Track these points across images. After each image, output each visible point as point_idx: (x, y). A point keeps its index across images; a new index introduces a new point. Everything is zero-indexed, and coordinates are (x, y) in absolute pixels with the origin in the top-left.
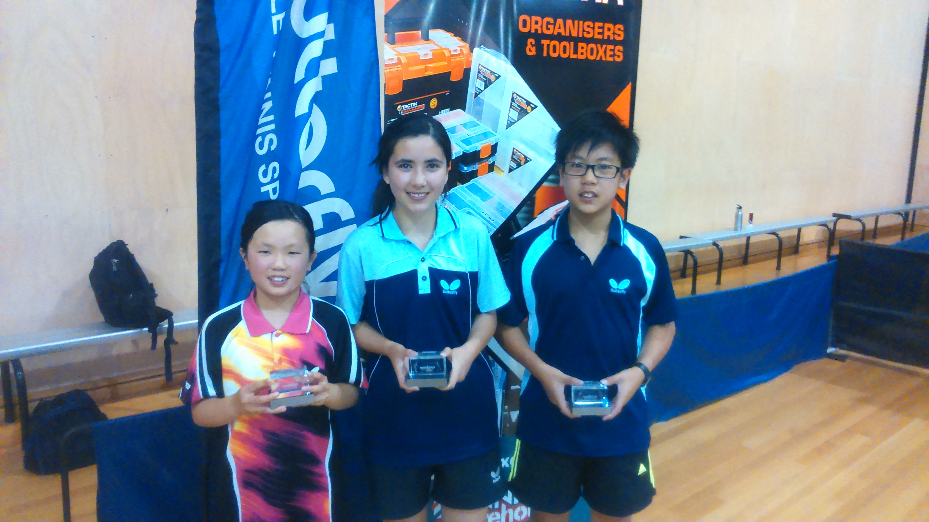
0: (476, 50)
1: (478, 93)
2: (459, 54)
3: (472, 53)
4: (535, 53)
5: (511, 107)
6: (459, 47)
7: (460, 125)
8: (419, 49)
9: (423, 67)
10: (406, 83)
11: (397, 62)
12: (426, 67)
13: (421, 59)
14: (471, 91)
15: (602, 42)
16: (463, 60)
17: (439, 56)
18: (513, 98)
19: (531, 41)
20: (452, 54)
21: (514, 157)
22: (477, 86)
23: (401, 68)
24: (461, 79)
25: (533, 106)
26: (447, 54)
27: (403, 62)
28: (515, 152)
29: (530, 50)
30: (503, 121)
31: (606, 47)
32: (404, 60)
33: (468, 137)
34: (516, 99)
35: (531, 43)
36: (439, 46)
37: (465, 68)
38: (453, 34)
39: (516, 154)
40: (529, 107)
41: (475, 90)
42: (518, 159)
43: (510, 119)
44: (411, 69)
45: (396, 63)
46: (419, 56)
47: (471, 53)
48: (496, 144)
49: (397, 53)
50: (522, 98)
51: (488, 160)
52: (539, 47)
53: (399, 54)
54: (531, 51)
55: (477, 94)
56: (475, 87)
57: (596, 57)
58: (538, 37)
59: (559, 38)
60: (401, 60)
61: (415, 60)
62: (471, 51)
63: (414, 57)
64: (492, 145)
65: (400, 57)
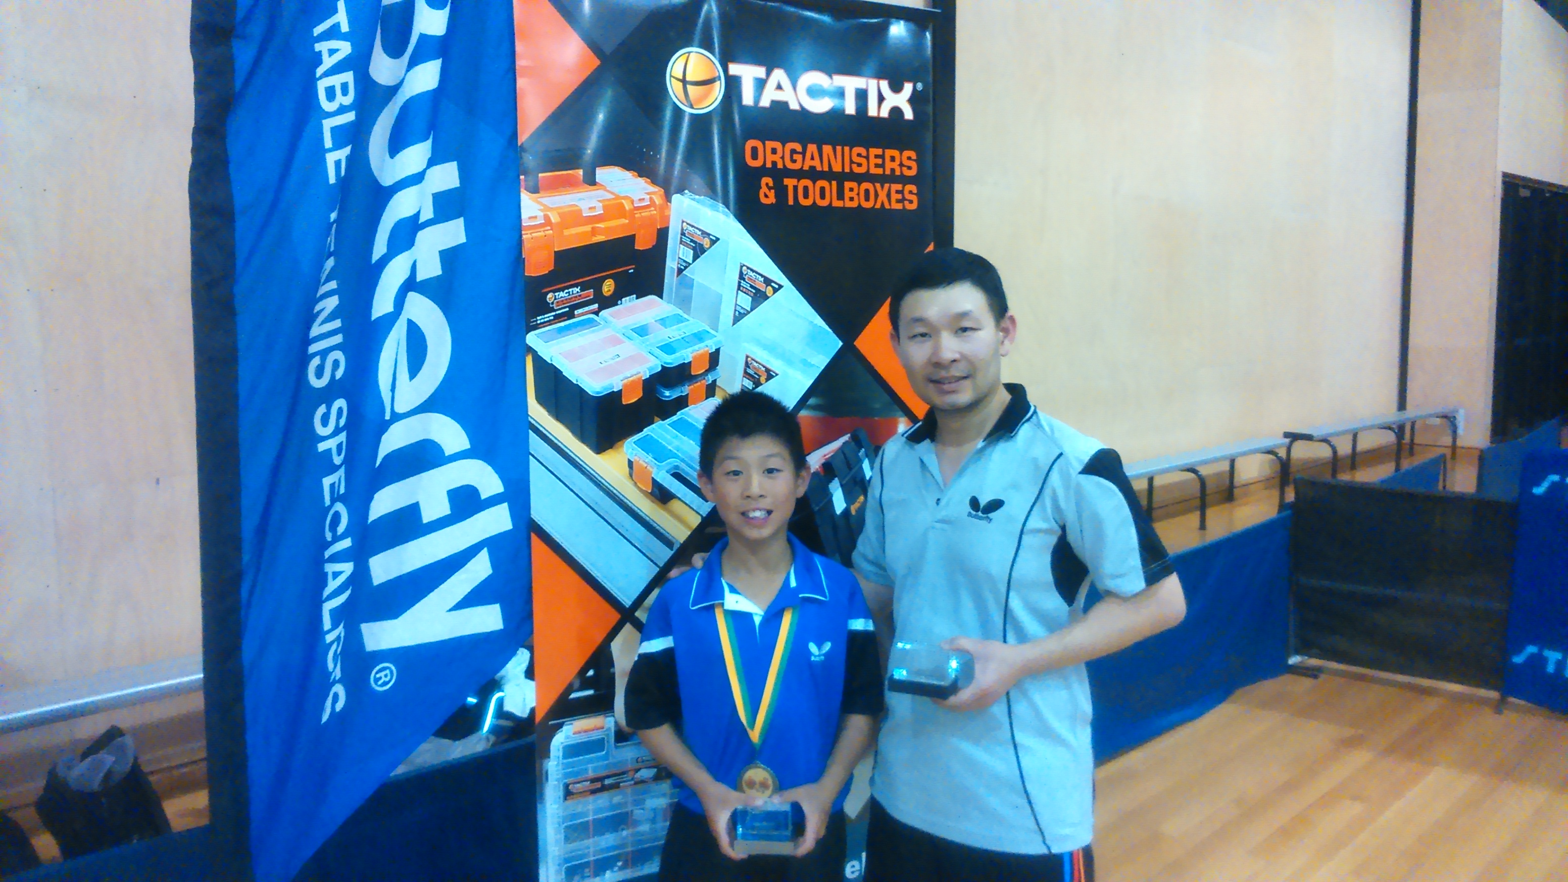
0: (676, 198)
1: (683, 267)
2: (647, 205)
3: (670, 202)
4: (774, 201)
5: (739, 289)
6: (648, 194)
7: (656, 321)
8: (580, 199)
9: (588, 228)
10: (560, 256)
11: (543, 221)
12: (593, 228)
13: (584, 215)
14: (671, 264)
15: (883, 179)
16: (654, 214)
17: (614, 209)
18: (741, 274)
19: (766, 180)
20: (635, 205)
21: (749, 371)
22: (681, 256)
23: (551, 232)
24: (653, 246)
25: (777, 286)
26: (628, 206)
27: (553, 221)
28: (750, 363)
29: (766, 196)
30: (727, 314)
31: (890, 187)
32: (554, 218)
33: (671, 340)
34: (747, 276)
35: (767, 184)
36: (612, 193)
37: (659, 227)
38: (636, 174)
39: (751, 366)
40: (769, 288)
41: (678, 263)
42: (755, 373)
43: (738, 308)
44: (566, 232)
45: (541, 224)
46: (580, 211)
47: (669, 204)
48: (718, 351)
49: (542, 208)
50: (757, 273)
51: (706, 378)
52: (781, 192)
53: (547, 208)
54: (768, 197)
55: (681, 269)
56: (677, 258)
57: (874, 205)
58: (778, 174)
59: (813, 175)
60: (549, 218)
61: (573, 217)
62: (668, 198)
63: (571, 212)
64: (710, 352)
65: (548, 213)
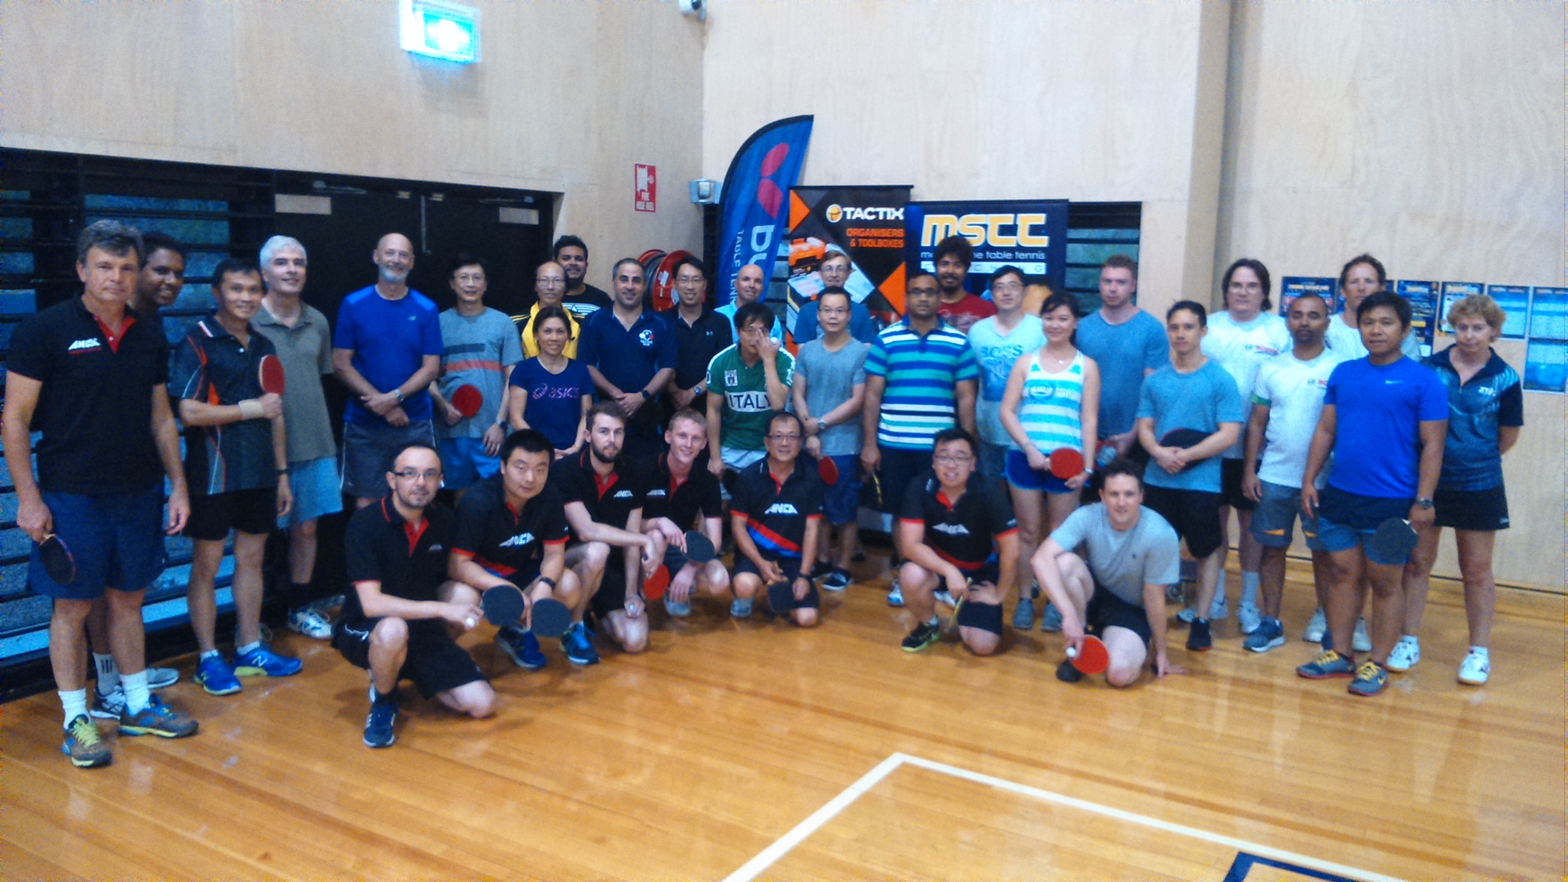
0: (828, 245)
2: (820, 247)
4: (855, 245)
6: (820, 244)
8: (803, 246)
10: (798, 260)
11: (794, 251)
12: (806, 253)
13: (804, 250)
15: (891, 238)
17: (811, 248)
20: (817, 247)
23: (795, 254)
29: (852, 244)
31: (893, 240)
32: (797, 251)
35: (853, 241)
36: (811, 244)
38: (818, 239)
44: (800, 255)
49: (793, 248)
52: (857, 243)
57: (888, 245)
58: (857, 238)
59: (868, 238)
61: (801, 251)
